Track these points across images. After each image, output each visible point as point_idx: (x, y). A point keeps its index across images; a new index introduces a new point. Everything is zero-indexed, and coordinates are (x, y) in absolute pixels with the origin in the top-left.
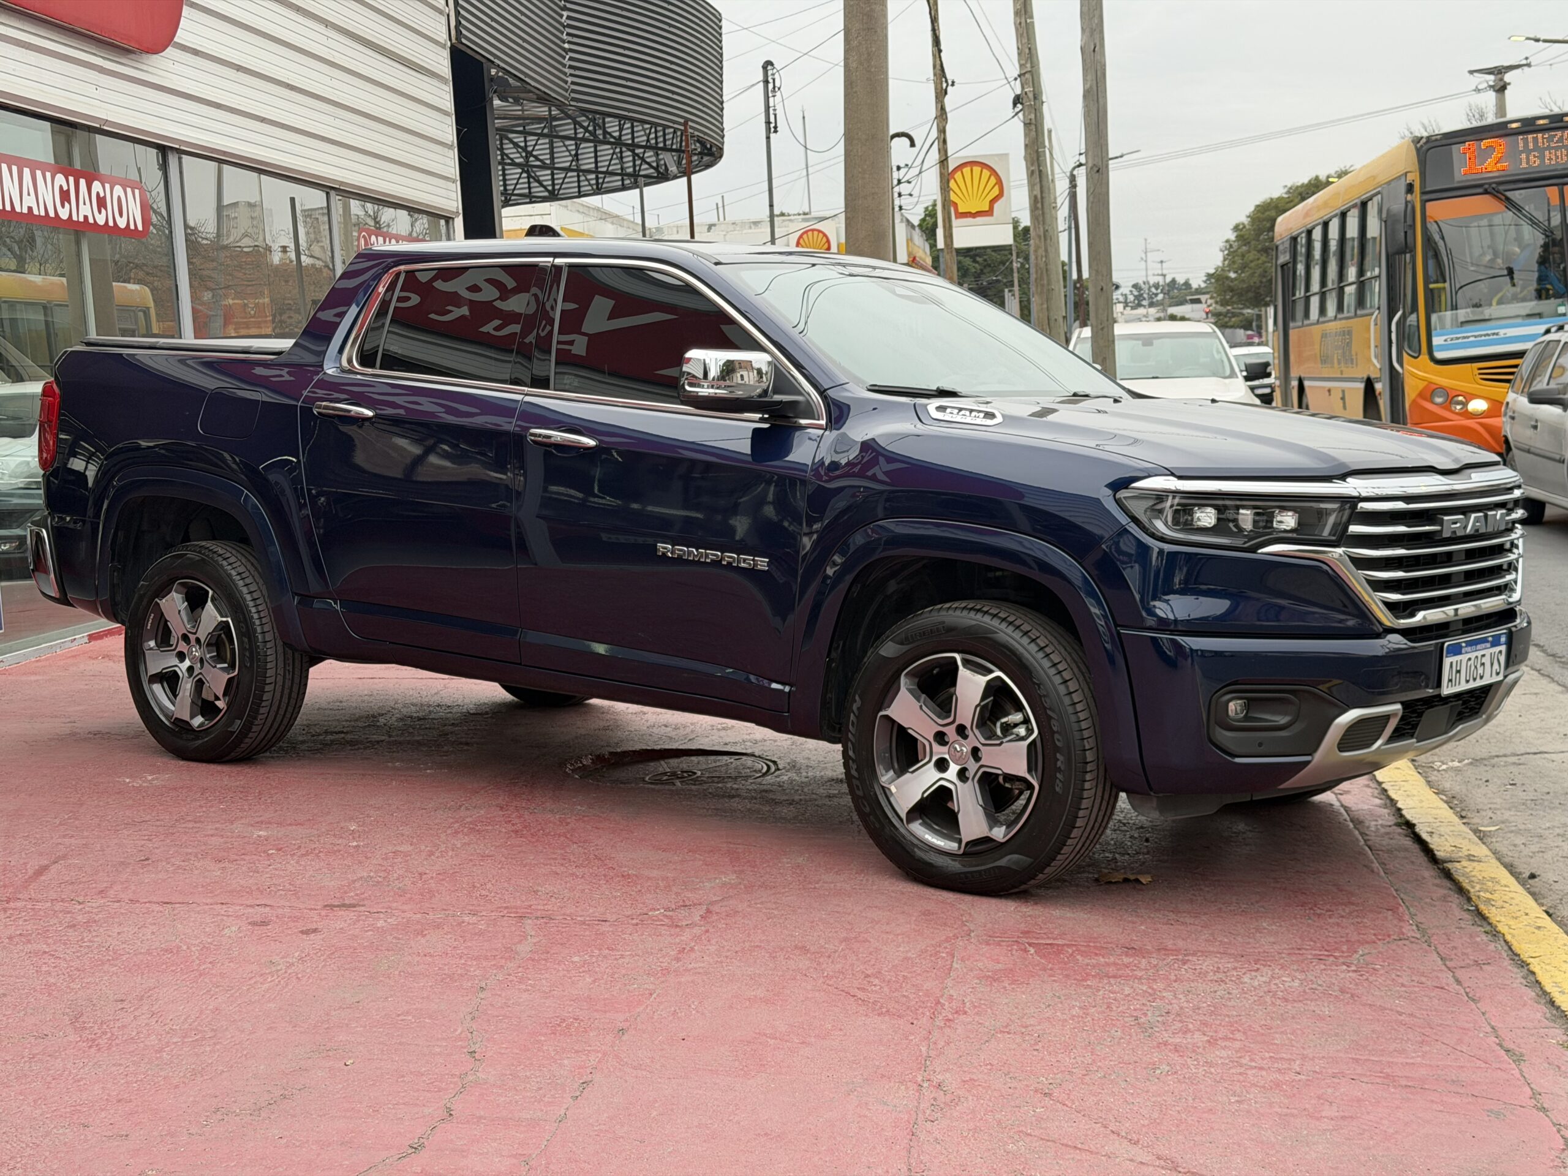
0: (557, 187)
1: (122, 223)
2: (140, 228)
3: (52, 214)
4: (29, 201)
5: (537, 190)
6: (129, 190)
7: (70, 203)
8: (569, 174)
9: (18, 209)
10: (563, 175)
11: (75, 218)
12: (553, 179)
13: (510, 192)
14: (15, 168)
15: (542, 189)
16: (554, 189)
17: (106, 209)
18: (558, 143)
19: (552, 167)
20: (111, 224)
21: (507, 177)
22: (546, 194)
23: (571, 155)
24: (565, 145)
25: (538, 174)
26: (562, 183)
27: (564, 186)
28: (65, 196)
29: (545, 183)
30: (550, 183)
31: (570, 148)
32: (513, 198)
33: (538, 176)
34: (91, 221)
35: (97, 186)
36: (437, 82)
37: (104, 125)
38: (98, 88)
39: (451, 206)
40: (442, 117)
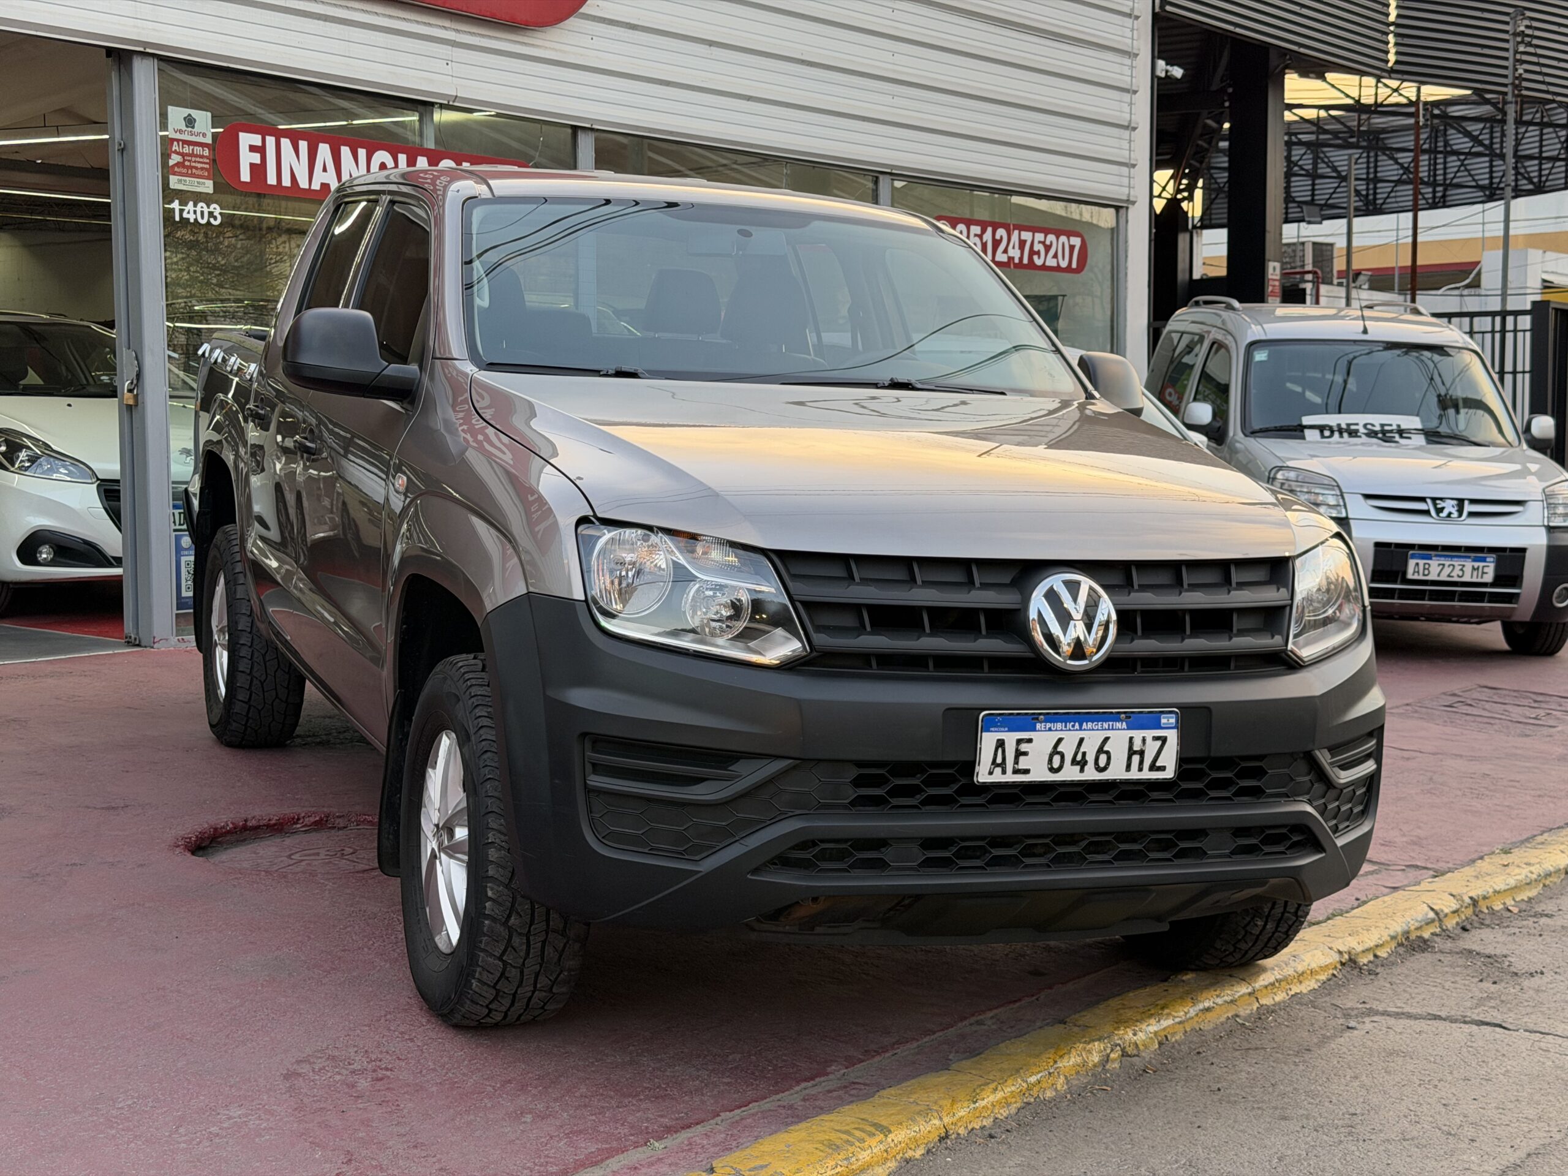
0: (1544, 179)
4: (324, 177)
5: (1526, 184)
8: (1558, 164)
9: (303, 184)
10: (1550, 165)
12: (1540, 170)
13: (1495, 186)
14: (303, 145)
15: (1527, 182)
16: (1540, 181)
19: (1540, 156)
21: (1494, 169)
22: (1531, 187)
23: (1560, 142)
26: (1549, 174)
27: (1551, 177)
29: (1532, 175)
30: (1536, 174)
32: (1498, 192)
36: (1110, 56)
37: (454, 101)
38: (449, 62)
39: (1118, 192)
40: (1116, 94)
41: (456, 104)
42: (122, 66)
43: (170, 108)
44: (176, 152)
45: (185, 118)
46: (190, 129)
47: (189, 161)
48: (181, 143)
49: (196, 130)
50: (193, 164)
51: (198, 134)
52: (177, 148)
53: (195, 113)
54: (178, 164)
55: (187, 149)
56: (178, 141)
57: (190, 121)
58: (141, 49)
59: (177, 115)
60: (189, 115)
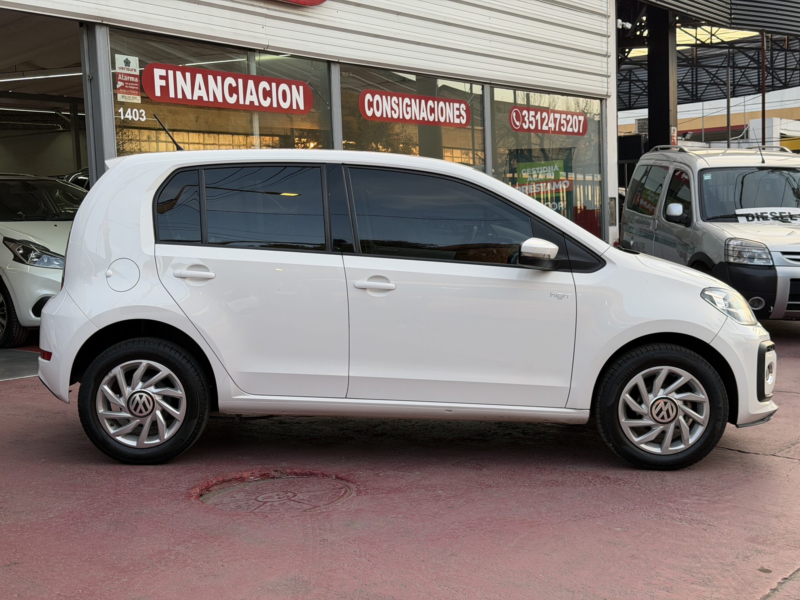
1: (285, 105)
2: (302, 107)
3: (220, 100)
4: (200, 93)
5: (777, 83)
6: (294, 87)
7: (238, 94)
9: (189, 97)
11: (241, 102)
14: (188, 75)
15: (778, 82)
16: (786, 82)
17: (271, 98)
18: (789, 54)
19: (785, 69)
20: (275, 105)
24: (794, 56)
25: (778, 73)
27: (792, 80)
28: (233, 90)
31: (796, 57)
33: (777, 75)
34: (256, 104)
35: (264, 85)
36: (596, 17)
37: (267, 49)
38: (264, 27)
39: (602, 91)
40: (599, 38)
41: (268, 50)
42: (89, 32)
43: (116, 56)
44: (120, 80)
45: (124, 61)
46: (127, 67)
47: (128, 85)
48: (123, 75)
49: (130, 68)
50: (130, 87)
51: (132, 70)
52: (121, 78)
53: (130, 58)
54: (122, 87)
55: (126, 78)
56: (121, 74)
57: (127, 63)
58: (100, 22)
59: (120, 59)
60: (127, 59)
